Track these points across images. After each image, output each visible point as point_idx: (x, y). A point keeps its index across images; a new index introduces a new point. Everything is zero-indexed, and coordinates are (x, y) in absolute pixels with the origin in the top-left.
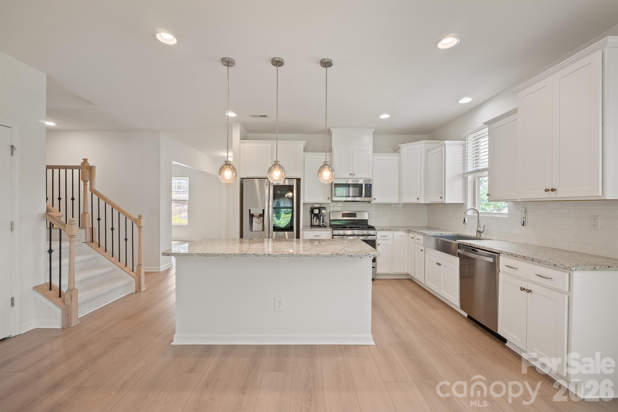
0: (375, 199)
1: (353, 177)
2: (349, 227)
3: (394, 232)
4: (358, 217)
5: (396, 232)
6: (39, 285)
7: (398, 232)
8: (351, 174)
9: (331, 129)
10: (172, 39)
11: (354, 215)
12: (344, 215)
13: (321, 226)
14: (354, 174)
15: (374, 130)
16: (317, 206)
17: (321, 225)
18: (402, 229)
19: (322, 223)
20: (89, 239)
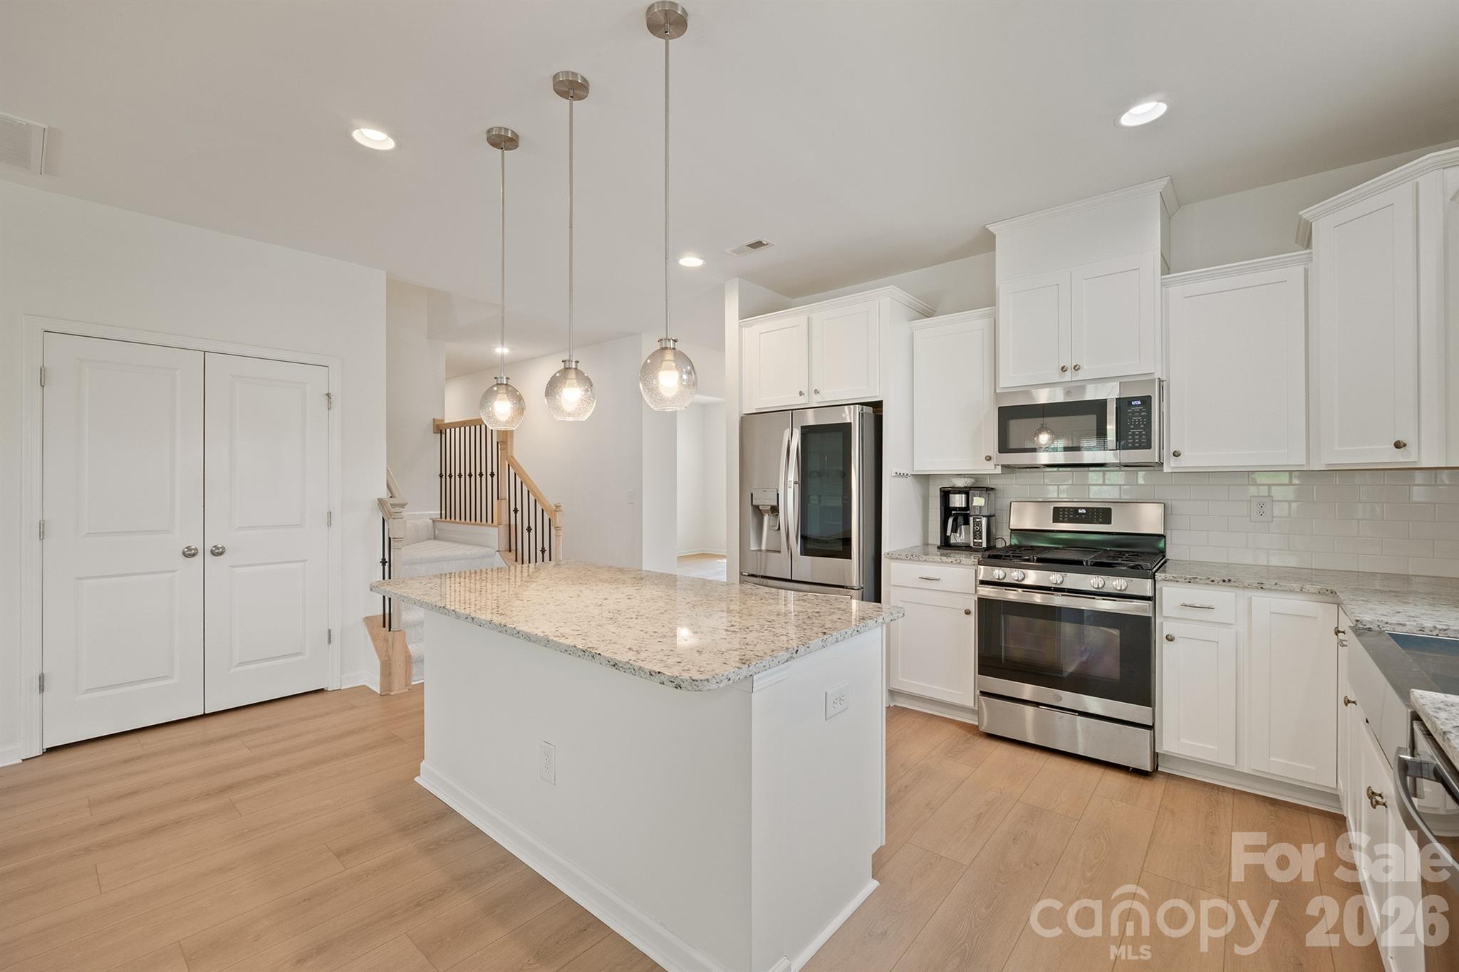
0: (1176, 454)
1: (1073, 379)
2: (1039, 560)
3: (1248, 593)
4: (1118, 525)
5: (1261, 593)
6: (374, 617)
7: (1272, 594)
8: (1063, 369)
9: (991, 228)
10: (385, 140)
11: (1103, 515)
12: (1059, 515)
13: (971, 547)
14: (1076, 368)
15: (1164, 183)
16: (960, 483)
17: (972, 545)
18: (1296, 586)
19: (975, 538)
20: (504, 545)
